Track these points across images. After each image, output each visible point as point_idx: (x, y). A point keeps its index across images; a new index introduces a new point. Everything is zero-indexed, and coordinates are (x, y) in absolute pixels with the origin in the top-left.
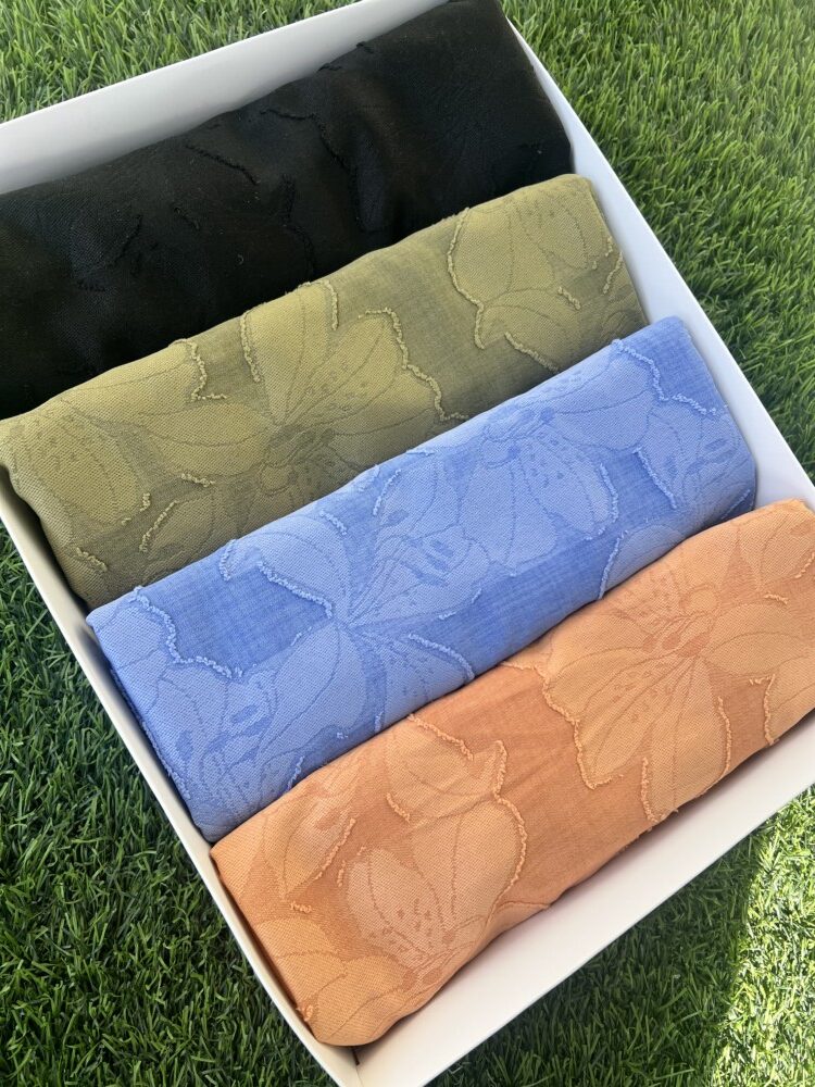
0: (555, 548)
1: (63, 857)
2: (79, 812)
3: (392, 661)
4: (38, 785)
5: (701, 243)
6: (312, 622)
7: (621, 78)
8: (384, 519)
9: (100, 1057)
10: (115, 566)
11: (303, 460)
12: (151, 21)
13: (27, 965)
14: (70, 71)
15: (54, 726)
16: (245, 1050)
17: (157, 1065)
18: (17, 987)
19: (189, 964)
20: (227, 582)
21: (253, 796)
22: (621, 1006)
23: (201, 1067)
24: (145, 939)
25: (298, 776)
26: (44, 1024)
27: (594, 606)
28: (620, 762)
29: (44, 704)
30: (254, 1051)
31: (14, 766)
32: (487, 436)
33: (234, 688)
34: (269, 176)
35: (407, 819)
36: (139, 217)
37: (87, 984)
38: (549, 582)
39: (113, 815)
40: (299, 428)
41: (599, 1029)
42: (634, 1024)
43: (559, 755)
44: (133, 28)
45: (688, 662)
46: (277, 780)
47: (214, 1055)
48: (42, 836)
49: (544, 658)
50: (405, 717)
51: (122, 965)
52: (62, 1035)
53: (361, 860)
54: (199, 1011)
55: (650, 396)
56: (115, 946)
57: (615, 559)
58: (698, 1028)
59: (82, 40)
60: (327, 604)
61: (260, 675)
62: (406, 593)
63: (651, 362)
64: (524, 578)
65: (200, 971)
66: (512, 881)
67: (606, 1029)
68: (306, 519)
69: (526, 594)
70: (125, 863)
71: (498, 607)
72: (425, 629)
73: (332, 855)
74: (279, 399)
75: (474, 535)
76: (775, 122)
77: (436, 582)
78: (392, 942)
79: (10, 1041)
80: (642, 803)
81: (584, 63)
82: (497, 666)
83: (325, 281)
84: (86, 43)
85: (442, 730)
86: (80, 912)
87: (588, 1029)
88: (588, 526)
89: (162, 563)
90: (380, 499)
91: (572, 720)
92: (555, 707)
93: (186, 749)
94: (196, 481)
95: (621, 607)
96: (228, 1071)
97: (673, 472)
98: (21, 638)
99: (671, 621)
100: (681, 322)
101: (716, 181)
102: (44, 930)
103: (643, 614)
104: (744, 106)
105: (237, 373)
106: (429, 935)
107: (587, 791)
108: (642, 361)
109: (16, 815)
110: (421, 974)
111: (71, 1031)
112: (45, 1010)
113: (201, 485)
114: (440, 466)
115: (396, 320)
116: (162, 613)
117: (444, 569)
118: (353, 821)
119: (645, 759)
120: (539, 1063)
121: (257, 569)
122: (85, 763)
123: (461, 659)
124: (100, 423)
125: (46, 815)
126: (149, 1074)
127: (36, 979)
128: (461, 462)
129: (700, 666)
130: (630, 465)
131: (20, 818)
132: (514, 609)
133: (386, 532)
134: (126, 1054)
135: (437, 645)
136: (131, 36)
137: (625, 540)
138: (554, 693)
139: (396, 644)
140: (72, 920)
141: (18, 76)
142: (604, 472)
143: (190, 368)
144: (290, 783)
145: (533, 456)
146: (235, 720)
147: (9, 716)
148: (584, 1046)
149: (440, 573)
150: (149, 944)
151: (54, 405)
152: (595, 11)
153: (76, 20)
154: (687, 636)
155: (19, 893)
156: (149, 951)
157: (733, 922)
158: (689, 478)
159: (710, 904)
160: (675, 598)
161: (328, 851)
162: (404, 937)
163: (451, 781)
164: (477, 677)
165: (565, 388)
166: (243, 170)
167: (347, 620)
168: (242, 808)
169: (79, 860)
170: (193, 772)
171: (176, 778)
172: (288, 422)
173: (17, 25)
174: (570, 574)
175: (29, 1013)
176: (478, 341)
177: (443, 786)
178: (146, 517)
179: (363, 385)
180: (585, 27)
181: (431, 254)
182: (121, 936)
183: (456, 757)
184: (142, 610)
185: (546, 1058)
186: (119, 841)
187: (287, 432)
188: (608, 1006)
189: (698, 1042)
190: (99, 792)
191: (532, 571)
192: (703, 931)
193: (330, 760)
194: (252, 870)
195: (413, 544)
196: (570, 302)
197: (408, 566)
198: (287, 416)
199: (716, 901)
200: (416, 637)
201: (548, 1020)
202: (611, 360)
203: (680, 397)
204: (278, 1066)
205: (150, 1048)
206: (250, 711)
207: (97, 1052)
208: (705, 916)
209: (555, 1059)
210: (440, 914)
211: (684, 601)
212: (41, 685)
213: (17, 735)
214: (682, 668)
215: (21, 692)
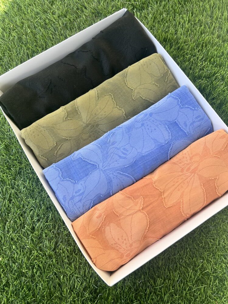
0: (155, 148)
1: (44, 228)
2: (48, 217)
3: (114, 178)
4: (38, 211)
5: (199, 64)
6: (93, 169)
7: (176, 25)
8: (111, 144)
9: (54, 274)
10: (49, 159)
11: (92, 132)
12: (57, 34)
13: (37, 252)
14: (40, 49)
15: (41, 198)
16: (87, 274)
17: (67, 277)
18: (35, 257)
19: (73, 253)
20: (73, 161)
21: (82, 211)
22: (185, 268)
23: (77, 277)
24: (63, 247)
25: (92, 206)
26: (41, 265)
27: (167, 162)
28: (175, 201)
29: (39, 193)
30: (89, 274)
31: (33, 207)
32: (136, 121)
33: (76, 185)
34: (80, 66)
35: (119, 216)
36: (51, 80)
37: (50, 257)
38: (153, 156)
39: (55, 218)
40: (90, 124)
41: (179, 274)
42: (189, 273)
43: (158, 199)
44: (54, 36)
45: (193, 175)
46: (87, 207)
47: (80, 275)
48: (40, 223)
49: (154, 176)
50: (119, 192)
51: (58, 253)
52: (45, 269)
53: (108, 226)
54: (76, 264)
55: (178, 106)
56: (57, 249)
57: (171, 149)
58: (208, 275)
59: (42, 41)
60: (97, 165)
61: (82, 182)
62: (116, 161)
63: (178, 98)
64: (147, 156)
65: (76, 255)
66: (146, 231)
67: (181, 274)
68: (92, 146)
69: (147, 160)
70: (58, 229)
71: (140, 163)
72: (122, 169)
73: (101, 224)
74: (85, 117)
75: (134, 146)
76: (222, 29)
77: (124, 158)
78: (117, 247)
79: (34, 270)
80: (181, 212)
81: (165, 23)
82: (142, 178)
83: (95, 89)
84: (43, 42)
85: (127, 194)
86: (49, 240)
87: (176, 273)
88: (163, 141)
89: (60, 158)
90: (109, 139)
91: (161, 191)
92: (156, 187)
93: (65, 199)
94: (66, 139)
95: (174, 162)
96: (83, 279)
97: (186, 126)
98: (34, 178)
99: (188, 164)
100: (186, 86)
101: (204, 48)
102: (41, 244)
103: (180, 163)
104: (212, 26)
105: (75, 113)
106: (126, 244)
107: (165, 209)
108: (175, 98)
109: (34, 218)
110: (125, 255)
111: (47, 267)
112: (41, 263)
113: (67, 139)
114: (124, 129)
115: (113, 96)
116: (59, 169)
117: (126, 155)
118: (105, 216)
119: (182, 200)
120: (162, 281)
121: (80, 157)
122: (49, 206)
123: (131, 177)
124: (44, 127)
125: (40, 218)
126: (65, 278)
127: (39, 255)
128: (129, 128)
129: (196, 175)
130: (174, 125)
131: (35, 219)
132: (144, 164)
133: (111, 147)
134: (59, 274)
135: (125, 173)
136: (53, 38)
137: (174, 144)
138: (156, 184)
139: (114, 174)
140: (47, 242)
141: (29, 52)
142: (167, 127)
143: (63, 113)
144: (90, 208)
145: (148, 125)
146: (76, 193)
147: (32, 196)
148: (175, 278)
149: (125, 156)
150: (64, 248)
151: (34, 124)
152: (167, 9)
153: (41, 37)
154: (192, 168)
155: (35, 235)
156: (64, 250)
157: (218, 247)
158: (191, 126)
159: (210, 241)
160: (188, 158)
161: (100, 224)
162: (120, 245)
163: (130, 206)
164: (137, 181)
165: (155, 107)
166: (74, 66)
167: (102, 168)
168: (79, 213)
169: (48, 228)
170: (67, 205)
171: (63, 206)
172: (87, 123)
173: (28, 41)
174: (159, 154)
175: (38, 263)
176: (133, 98)
177: (128, 208)
178: (55, 147)
179: (105, 112)
180: (165, 14)
181: (121, 79)
182: (58, 246)
183: (131, 201)
184: (54, 168)
185: (165, 280)
186: (57, 224)
187: (87, 126)
188: (182, 268)
189: (208, 278)
190: (52, 213)
191: (149, 154)
192: (209, 249)
193: (100, 202)
194: (81, 227)
195: (118, 149)
196: (156, 85)
197: (117, 155)
198: (87, 122)
199: (212, 240)
200: (119, 172)
201: (165, 271)
202: (167, 99)
203: (186, 106)
204: (95, 278)
205: (65, 273)
206: (79, 190)
207: (53, 273)
208: (209, 245)
209: (167, 281)
210: (128, 240)
211: (191, 159)
212: (39, 189)
213: (34, 200)
214: (191, 176)
215: (34, 190)
